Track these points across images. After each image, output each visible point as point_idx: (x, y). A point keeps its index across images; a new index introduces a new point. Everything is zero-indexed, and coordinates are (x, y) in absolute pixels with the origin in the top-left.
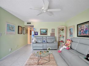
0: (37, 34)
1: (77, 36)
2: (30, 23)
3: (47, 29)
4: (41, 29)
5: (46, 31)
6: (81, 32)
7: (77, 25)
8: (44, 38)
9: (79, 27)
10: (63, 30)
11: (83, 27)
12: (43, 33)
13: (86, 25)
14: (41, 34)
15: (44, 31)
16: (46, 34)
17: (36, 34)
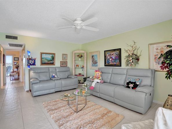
0: (34, 64)
1: (105, 66)
2: (16, 38)
3: (54, 54)
4: (42, 54)
5: (53, 58)
6: (109, 60)
7: (105, 51)
8: (51, 70)
9: (108, 55)
10: (82, 56)
11: (112, 55)
12: (46, 62)
13: (116, 52)
14: (43, 63)
15: (49, 57)
16: (53, 64)
17: (31, 62)
